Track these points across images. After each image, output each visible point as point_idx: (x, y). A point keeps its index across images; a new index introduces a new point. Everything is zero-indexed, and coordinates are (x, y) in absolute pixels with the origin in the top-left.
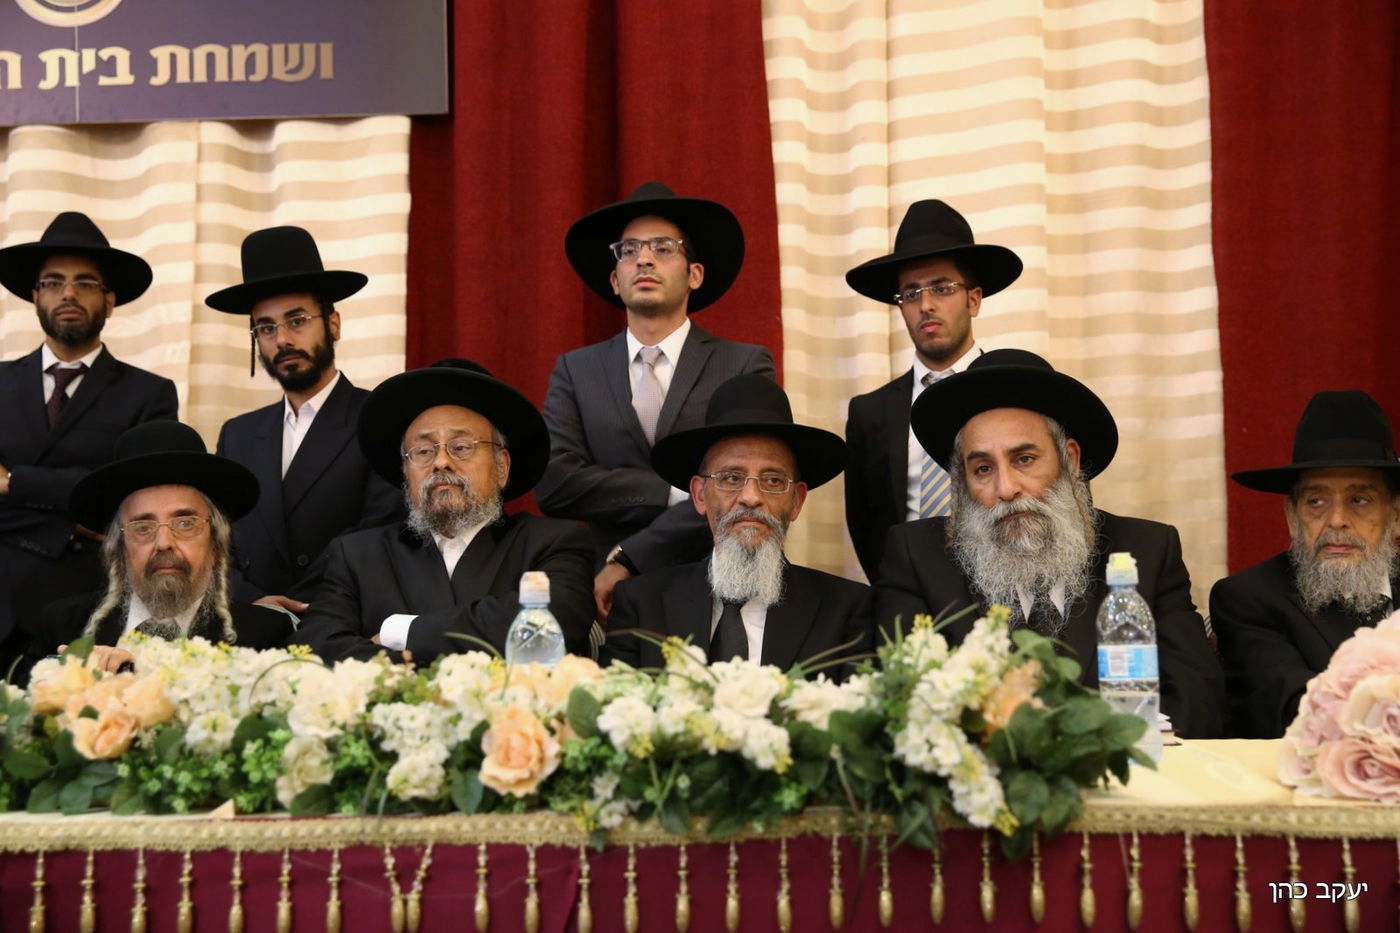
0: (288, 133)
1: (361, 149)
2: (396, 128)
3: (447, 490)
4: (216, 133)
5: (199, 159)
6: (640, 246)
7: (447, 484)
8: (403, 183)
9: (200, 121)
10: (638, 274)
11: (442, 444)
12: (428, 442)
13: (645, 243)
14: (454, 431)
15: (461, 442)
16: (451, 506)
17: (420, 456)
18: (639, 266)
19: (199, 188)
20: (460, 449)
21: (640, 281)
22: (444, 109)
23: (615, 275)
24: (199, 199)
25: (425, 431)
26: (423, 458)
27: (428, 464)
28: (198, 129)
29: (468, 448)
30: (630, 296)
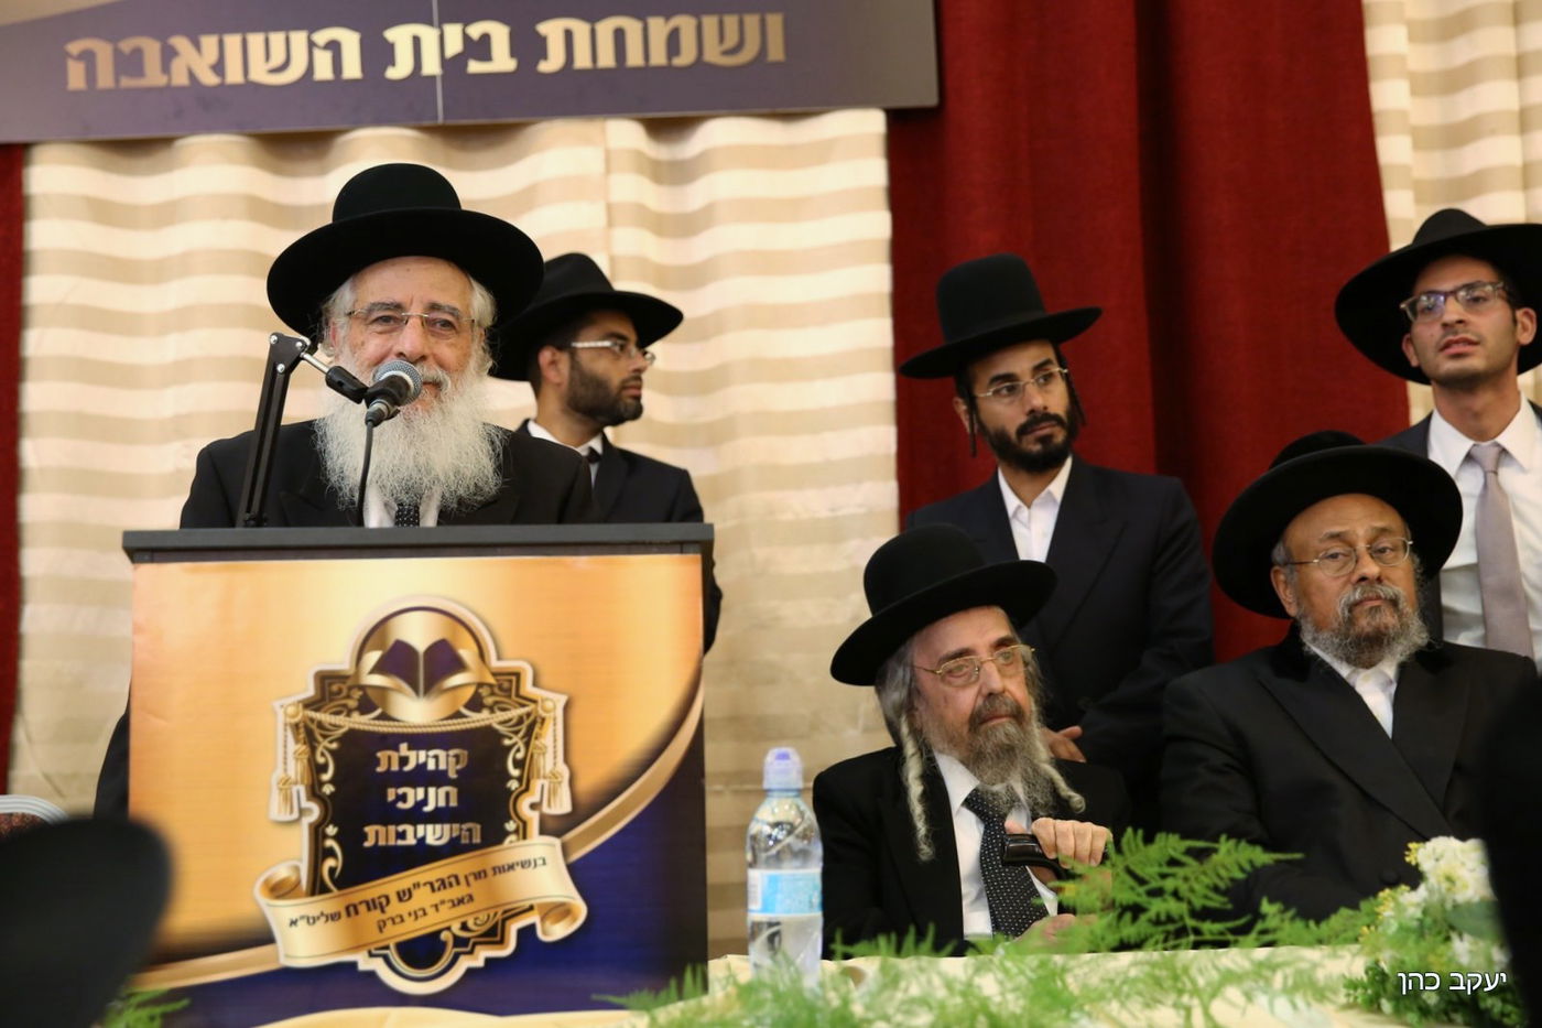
0: (720, 133)
1: (822, 153)
2: (870, 124)
3: (1378, 607)
4: (625, 134)
5: (608, 170)
6: (1442, 298)
7: (1379, 598)
8: (881, 199)
9: (605, 118)
10: (1444, 336)
11: (1362, 546)
12: (1340, 544)
13: (1446, 295)
14: (1374, 528)
15: (1385, 542)
16: (1387, 628)
17: (1327, 561)
18: (1445, 325)
19: (610, 208)
20: (1383, 551)
21: (1448, 345)
22: (930, 99)
23: (1410, 340)
24: (611, 223)
25: (1337, 529)
26: (1334, 564)
27: (1344, 572)
28: (604, 131)
29: (1392, 550)
30: (1438, 366)
